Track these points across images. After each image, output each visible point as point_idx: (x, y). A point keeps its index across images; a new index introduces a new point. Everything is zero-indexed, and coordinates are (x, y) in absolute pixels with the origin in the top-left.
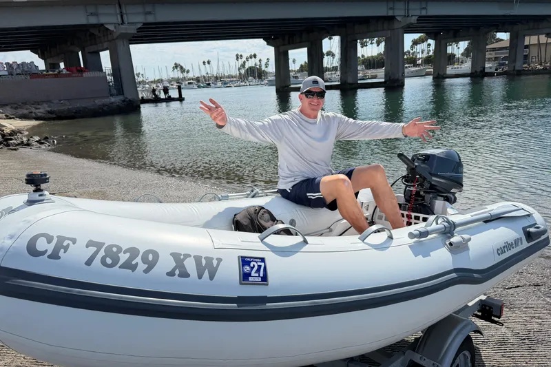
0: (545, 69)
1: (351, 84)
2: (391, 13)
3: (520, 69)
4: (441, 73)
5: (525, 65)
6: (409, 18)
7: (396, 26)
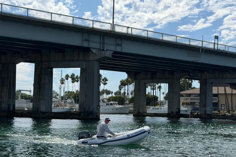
0: (232, 116)
1: (44, 113)
2: (86, 45)
3: (209, 113)
4: (141, 111)
5: (216, 112)
6: (103, 52)
7: (91, 58)
